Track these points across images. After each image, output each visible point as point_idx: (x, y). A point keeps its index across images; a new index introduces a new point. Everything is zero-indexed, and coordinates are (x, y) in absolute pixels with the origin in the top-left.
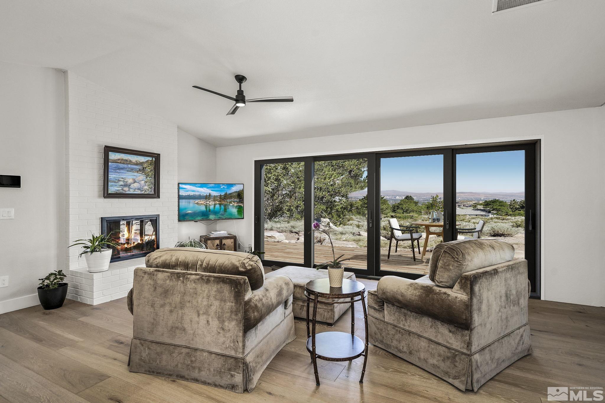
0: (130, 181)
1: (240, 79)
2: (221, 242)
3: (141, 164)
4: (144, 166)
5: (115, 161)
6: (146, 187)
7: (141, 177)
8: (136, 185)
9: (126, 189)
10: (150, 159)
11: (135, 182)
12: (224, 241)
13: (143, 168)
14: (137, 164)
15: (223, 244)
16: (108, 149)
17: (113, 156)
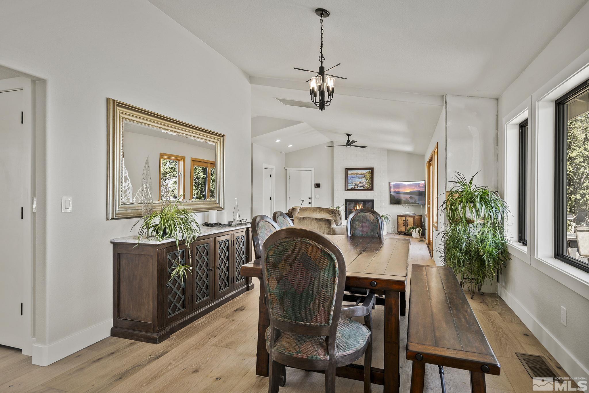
0: (358, 183)
1: (349, 135)
2: (406, 219)
3: (364, 174)
4: (365, 175)
5: (351, 175)
6: (367, 186)
7: (363, 180)
8: (361, 185)
9: (356, 187)
10: (369, 171)
11: (360, 183)
12: (407, 218)
13: (365, 176)
14: (361, 174)
15: (407, 220)
16: (347, 169)
17: (350, 172)
